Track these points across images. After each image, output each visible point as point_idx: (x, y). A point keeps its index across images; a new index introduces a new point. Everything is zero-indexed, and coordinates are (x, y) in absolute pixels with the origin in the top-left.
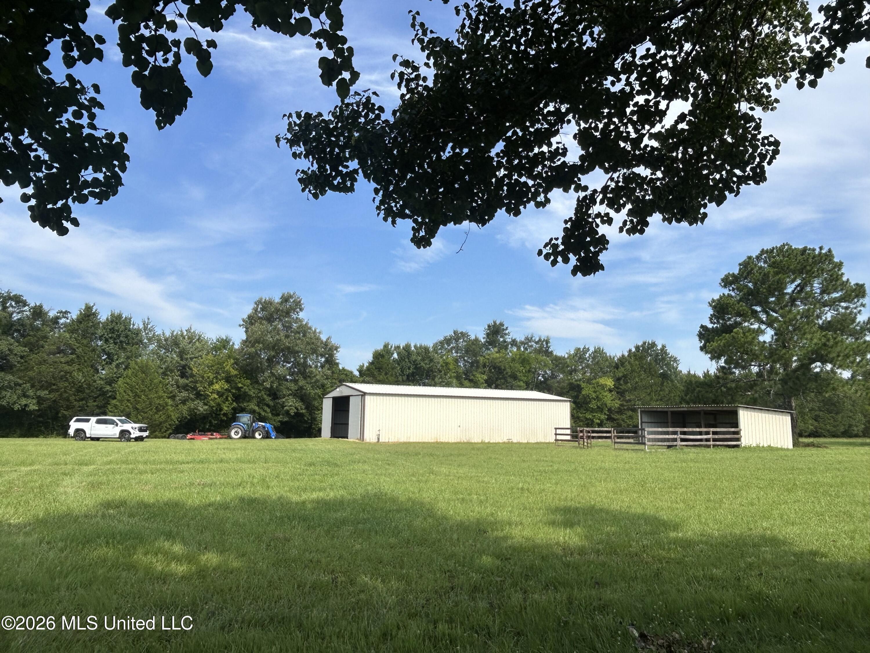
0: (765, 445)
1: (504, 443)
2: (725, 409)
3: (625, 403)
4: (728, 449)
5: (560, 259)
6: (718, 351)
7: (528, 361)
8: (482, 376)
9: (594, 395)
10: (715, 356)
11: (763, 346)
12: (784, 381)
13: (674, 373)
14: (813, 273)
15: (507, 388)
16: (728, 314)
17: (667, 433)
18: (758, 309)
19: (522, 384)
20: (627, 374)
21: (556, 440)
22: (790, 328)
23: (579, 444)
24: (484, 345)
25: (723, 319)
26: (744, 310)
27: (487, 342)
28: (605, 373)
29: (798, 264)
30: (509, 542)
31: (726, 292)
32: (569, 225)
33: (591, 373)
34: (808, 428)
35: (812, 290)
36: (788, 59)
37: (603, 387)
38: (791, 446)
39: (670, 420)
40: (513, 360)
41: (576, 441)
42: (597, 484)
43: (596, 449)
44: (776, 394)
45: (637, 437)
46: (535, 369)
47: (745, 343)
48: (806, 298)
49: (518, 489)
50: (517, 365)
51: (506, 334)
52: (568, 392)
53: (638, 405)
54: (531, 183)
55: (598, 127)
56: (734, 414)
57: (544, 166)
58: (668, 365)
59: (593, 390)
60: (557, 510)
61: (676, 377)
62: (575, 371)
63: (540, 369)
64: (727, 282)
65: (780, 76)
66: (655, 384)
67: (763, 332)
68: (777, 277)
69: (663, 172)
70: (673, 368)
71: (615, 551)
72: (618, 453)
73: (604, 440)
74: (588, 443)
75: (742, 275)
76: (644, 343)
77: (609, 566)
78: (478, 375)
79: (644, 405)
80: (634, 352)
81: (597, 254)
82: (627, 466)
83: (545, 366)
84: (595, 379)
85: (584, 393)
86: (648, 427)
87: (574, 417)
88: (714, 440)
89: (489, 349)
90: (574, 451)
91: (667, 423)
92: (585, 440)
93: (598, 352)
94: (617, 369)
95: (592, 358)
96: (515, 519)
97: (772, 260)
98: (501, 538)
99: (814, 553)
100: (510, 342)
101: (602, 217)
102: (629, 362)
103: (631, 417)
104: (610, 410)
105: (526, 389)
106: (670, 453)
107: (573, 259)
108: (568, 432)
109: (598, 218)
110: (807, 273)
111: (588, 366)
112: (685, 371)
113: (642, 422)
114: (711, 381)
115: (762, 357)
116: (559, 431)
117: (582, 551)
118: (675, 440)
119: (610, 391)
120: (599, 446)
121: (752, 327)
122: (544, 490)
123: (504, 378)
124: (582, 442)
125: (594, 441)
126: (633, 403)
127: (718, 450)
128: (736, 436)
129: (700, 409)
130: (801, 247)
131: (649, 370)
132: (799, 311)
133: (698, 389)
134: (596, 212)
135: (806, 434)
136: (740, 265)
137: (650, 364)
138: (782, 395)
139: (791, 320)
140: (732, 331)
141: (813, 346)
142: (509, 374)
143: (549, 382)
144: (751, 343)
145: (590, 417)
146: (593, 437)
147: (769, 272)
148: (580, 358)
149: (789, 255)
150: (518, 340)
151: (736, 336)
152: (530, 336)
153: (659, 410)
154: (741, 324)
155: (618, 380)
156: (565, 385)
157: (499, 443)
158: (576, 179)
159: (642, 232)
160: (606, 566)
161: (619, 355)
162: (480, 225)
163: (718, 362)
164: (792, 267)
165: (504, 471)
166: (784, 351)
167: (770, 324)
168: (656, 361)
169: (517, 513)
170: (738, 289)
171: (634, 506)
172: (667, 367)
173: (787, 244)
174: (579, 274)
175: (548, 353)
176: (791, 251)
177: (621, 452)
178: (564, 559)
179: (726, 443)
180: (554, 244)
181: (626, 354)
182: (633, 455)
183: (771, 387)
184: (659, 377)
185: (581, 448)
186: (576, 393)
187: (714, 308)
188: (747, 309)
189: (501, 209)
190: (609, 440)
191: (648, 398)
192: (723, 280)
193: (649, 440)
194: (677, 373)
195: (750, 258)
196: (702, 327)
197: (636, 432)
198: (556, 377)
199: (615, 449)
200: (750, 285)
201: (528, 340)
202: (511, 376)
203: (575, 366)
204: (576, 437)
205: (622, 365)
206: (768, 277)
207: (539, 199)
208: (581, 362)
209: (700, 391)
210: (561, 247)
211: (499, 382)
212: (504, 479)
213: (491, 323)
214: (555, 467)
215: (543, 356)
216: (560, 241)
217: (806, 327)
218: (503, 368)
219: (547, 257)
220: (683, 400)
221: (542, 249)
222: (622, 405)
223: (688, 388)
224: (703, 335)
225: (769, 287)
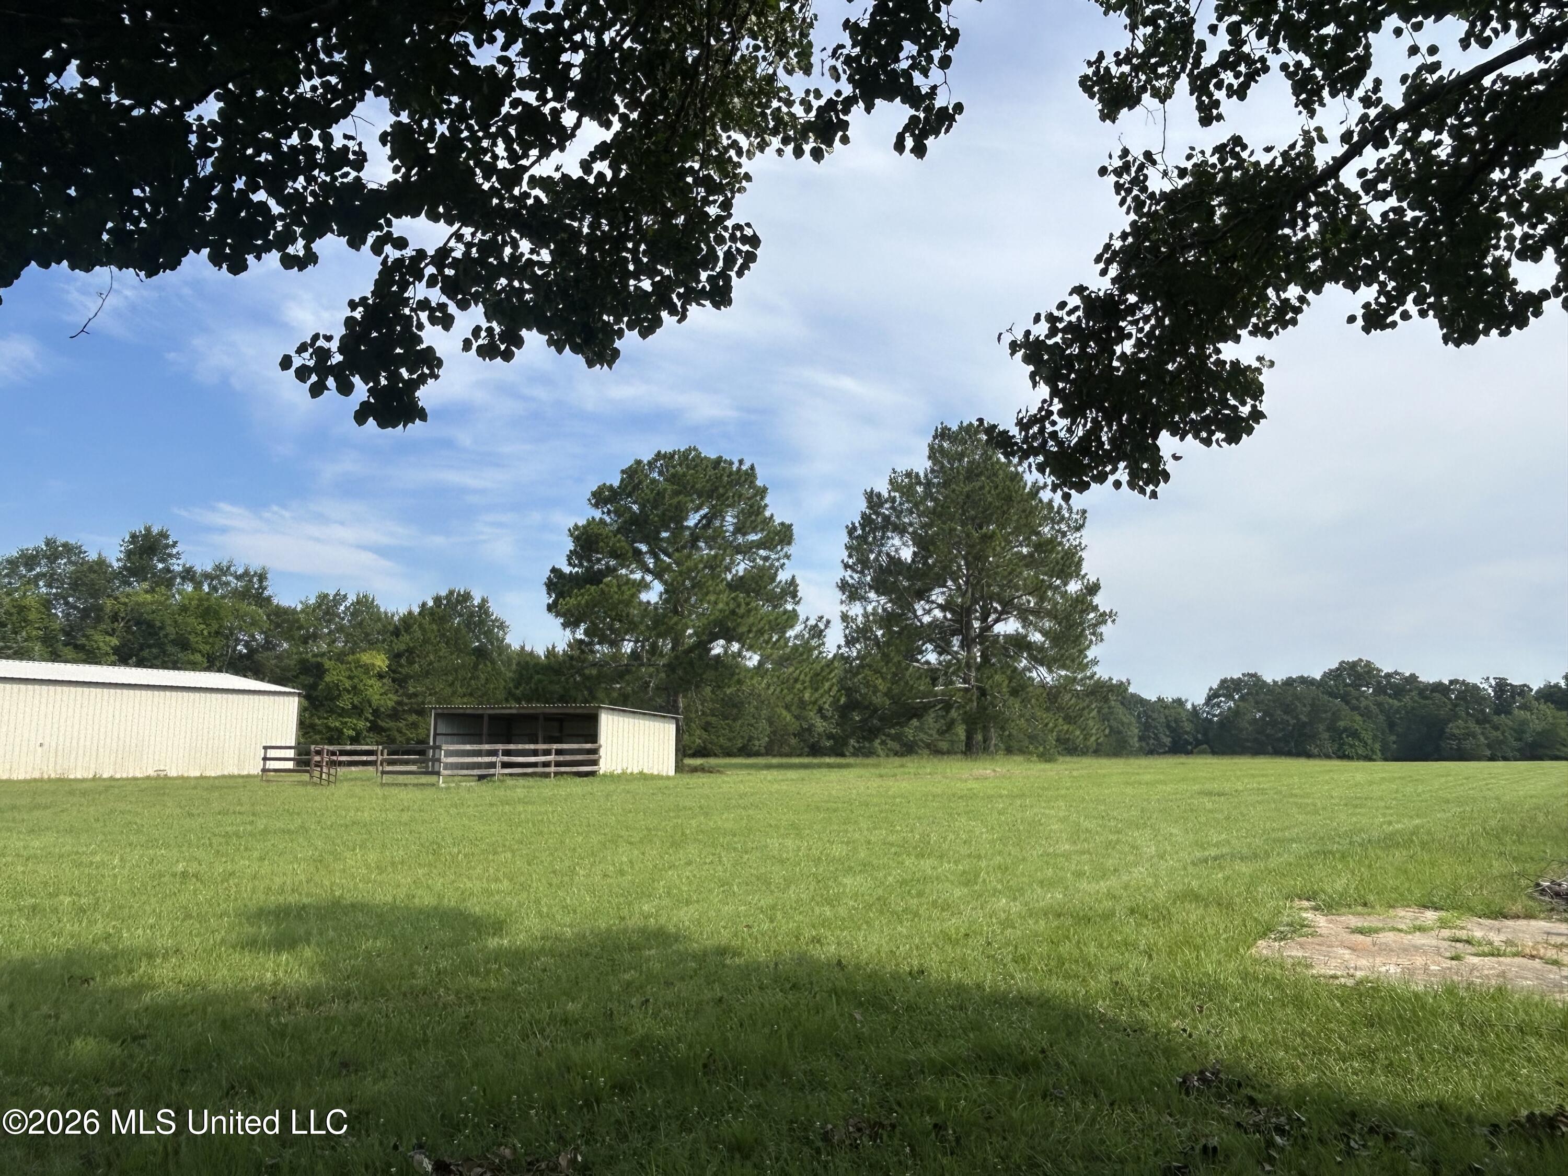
0: (636, 771)
1: (148, 778)
2: (579, 711)
3: (406, 700)
4: (578, 780)
5: (331, 382)
6: (576, 613)
7: (216, 612)
8: (108, 638)
9: (348, 684)
10: (571, 623)
11: (646, 610)
12: (670, 668)
13: (499, 647)
14: (727, 499)
15: (164, 666)
16: (598, 553)
17: (479, 753)
18: (644, 548)
19: (198, 657)
20: (415, 647)
21: (264, 770)
22: (687, 583)
23: (312, 777)
24: (117, 574)
25: (589, 561)
26: (621, 548)
27: (125, 567)
28: (372, 645)
29: (707, 482)
30: (147, 998)
31: (597, 514)
32: (358, 314)
33: (346, 642)
34: (694, 742)
35: (722, 526)
36: (768, 112)
37: (367, 669)
38: (672, 772)
39: (485, 731)
40: (184, 609)
41: (307, 771)
42: (348, 854)
43: (346, 786)
44: (657, 688)
45: (425, 762)
46: (231, 630)
47: (620, 602)
48: (714, 539)
49: (174, 875)
50: (192, 620)
51: (170, 556)
52: (296, 677)
53: (431, 703)
54: (276, 209)
55: (435, 131)
56: (593, 720)
57: (310, 179)
58: (489, 633)
59: (347, 674)
60: (261, 914)
61: (500, 655)
62: (315, 637)
63: (241, 629)
64: (601, 497)
65: (756, 137)
66: (463, 666)
67: (646, 586)
68: (675, 500)
69: (551, 252)
70: (498, 639)
71: (382, 988)
72: (387, 791)
73: (361, 768)
74: (329, 774)
75: (624, 490)
76: (451, 593)
77: (369, 1023)
78: (98, 637)
79: (440, 703)
80: (432, 608)
81: (414, 385)
82: (405, 817)
83: (252, 624)
84: (353, 653)
85: (327, 679)
86: (447, 743)
87: (304, 726)
88: (558, 764)
89: (130, 584)
90: (301, 790)
91: (481, 735)
92: (325, 770)
93: (364, 605)
94: (397, 636)
95: (352, 614)
96: (163, 942)
97: (672, 470)
98: (124, 989)
99: (722, 951)
100: (179, 574)
101: (432, 310)
102: (420, 626)
103: (414, 725)
104: (376, 712)
105: (208, 669)
106: (483, 789)
107: (361, 389)
108: (291, 753)
109: (423, 311)
110: (718, 499)
111: (341, 629)
112: (516, 646)
113: (436, 735)
114: (561, 664)
115: (642, 628)
116: (271, 753)
117: (313, 999)
118: (492, 765)
119: (380, 676)
120: (352, 780)
121: (632, 576)
122: (232, 874)
123: (161, 646)
124: (317, 774)
125: (341, 771)
126: (420, 699)
127: (562, 781)
128: (592, 757)
129: (538, 711)
130: (713, 456)
131: (456, 642)
132: (702, 556)
133: (537, 677)
134: (420, 296)
135: (690, 752)
136: (623, 472)
137: (458, 630)
138: (666, 689)
139: (690, 570)
140: (601, 582)
141: (717, 613)
142: (172, 637)
143: (258, 657)
144: (628, 603)
145: (337, 724)
146: (341, 764)
147: (665, 489)
148: (327, 613)
149: (696, 466)
150: (198, 569)
151: (606, 589)
152: (225, 564)
153: (468, 712)
154: (615, 569)
155: (396, 657)
156: (293, 663)
157: (135, 779)
158: (382, 221)
159: (507, 356)
160: (365, 1024)
161: (403, 611)
162: (142, 274)
163: (574, 632)
164: (698, 486)
165: (143, 839)
166: (675, 619)
167: (658, 575)
168: (468, 625)
169: (168, 930)
170: (616, 512)
171: (419, 892)
172: (486, 637)
173: (695, 449)
174: (371, 421)
175: (262, 600)
176: (699, 461)
177: (395, 791)
178: (273, 1021)
179: (575, 769)
180: (321, 348)
181: (416, 610)
182: (418, 794)
183: (651, 676)
184: (468, 654)
185: (315, 784)
186: (312, 680)
187: (577, 539)
188: (627, 547)
189: (197, 251)
190: (371, 769)
191: (449, 691)
192: (594, 494)
193: (448, 766)
194: (502, 648)
195: (638, 462)
196: (554, 570)
197: (422, 753)
198: (274, 648)
199: (382, 785)
200: (635, 507)
201: (222, 570)
202: (174, 642)
203: (316, 628)
204: (307, 763)
205: (406, 631)
206: (664, 498)
207: (291, 250)
208: (329, 621)
209: (540, 681)
210: (337, 358)
211: (145, 653)
212: (141, 856)
213: (139, 528)
214: (261, 824)
215: (250, 604)
216: (334, 345)
217: (710, 582)
218: (158, 624)
219: (302, 373)
220: (510, 696)
221: (293, 354)
222: (399, 703)
223: (521, 674)
224: (555, 584)
225: (664, 514)
